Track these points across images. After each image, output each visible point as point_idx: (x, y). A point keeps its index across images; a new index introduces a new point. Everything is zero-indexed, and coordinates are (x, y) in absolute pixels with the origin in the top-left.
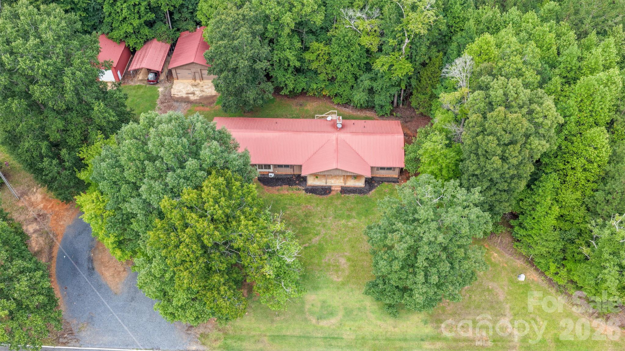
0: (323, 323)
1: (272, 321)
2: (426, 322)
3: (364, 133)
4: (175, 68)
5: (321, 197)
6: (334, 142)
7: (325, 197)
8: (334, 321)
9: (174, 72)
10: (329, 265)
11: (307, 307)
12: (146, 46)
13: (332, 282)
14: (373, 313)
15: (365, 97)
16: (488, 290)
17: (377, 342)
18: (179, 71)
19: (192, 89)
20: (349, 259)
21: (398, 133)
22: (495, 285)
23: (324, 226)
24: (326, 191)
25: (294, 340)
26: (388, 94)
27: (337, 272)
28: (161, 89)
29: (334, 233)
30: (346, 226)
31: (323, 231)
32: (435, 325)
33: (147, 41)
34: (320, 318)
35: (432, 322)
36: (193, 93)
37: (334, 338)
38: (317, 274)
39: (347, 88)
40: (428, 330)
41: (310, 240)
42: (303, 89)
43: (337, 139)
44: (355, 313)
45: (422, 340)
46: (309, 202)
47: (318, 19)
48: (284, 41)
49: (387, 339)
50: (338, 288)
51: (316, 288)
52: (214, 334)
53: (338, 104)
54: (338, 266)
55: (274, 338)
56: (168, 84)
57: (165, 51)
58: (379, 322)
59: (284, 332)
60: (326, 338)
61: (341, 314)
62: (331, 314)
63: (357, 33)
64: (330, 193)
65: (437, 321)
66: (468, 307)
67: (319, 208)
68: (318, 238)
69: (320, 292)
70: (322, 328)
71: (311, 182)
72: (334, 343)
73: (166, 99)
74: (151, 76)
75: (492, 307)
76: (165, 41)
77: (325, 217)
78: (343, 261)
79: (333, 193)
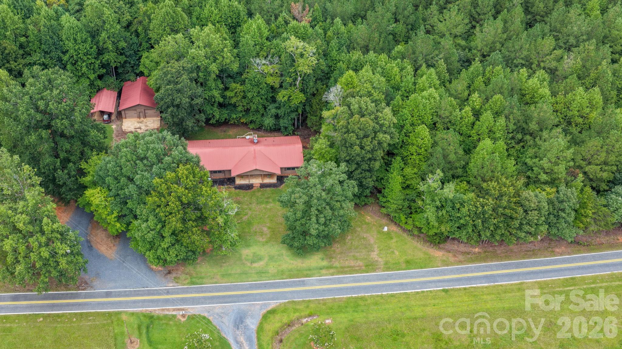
0: (255, 265)
1: (221, 266)
2: (323, 259)
3: (274, 145)
4: (124, 110)
5: (246, 191)
6: (253, 152)
7: (249, 191)
8: (262, 263)
9: (123, 113)
10: (256, 232)
11: (244, 257)
12: (98, 94)
13: (259, 242)
14: (288, 256)
15: (273, 121)
16: (364, 238)
17: (291, 272)
18: (127, 112)
19: (138, 125)
20: (269, 228)
21: (298, 143)
22: (368, 235)
23: (250, 209)
24: (249, 187)
25: (237, 276)
26: (290, 118)
27: (262, 236)
28: (114, 127)
29: (258, 213)
30: (266, 209)
31: (250, 212)
32: (329, 260)
33: (99, 90)
34: (252, 262)
35: (327, 259)
36: (140, 128)
37: (263, 273)
38: (248, 238)
39: (259, 116)
40: (325, 263)
41: (241, 218)
42: (226, 119)
43: (255, 150)
44: (276, 257)
45: (321, 269)
46: (238, 195)
47: (235, 67)
48: (211, 83)
49: (297, 270)
50: (263, 245)
51: (248, 246)
52: (183, 277)
53: (253, 129)
54: (262, 232)
55: (223, 276)
56: (119, 123)
57: (114, 98)
58: (292, 262)
59: (229, 272)
60: (258, 273)
61: (266, 259)
62: (260, 259)
63: (264, 75)
64: (252, 188)
65: (330, 257)
66: (350, 249)
67: (246, 199)
68: (246, 217)
69: (251, 248)
70: (254, 267)
71: (238, 182)
72: (263, 275)
73: (119, 134)
74: (106, 117)
75: (366, 248)
76: (113, 89)
77: (250, 204)
78: (265, 229)
79: (254, 188)
